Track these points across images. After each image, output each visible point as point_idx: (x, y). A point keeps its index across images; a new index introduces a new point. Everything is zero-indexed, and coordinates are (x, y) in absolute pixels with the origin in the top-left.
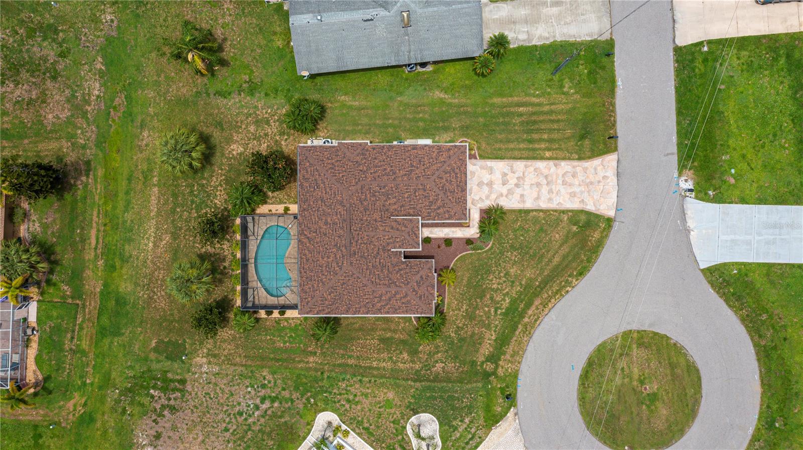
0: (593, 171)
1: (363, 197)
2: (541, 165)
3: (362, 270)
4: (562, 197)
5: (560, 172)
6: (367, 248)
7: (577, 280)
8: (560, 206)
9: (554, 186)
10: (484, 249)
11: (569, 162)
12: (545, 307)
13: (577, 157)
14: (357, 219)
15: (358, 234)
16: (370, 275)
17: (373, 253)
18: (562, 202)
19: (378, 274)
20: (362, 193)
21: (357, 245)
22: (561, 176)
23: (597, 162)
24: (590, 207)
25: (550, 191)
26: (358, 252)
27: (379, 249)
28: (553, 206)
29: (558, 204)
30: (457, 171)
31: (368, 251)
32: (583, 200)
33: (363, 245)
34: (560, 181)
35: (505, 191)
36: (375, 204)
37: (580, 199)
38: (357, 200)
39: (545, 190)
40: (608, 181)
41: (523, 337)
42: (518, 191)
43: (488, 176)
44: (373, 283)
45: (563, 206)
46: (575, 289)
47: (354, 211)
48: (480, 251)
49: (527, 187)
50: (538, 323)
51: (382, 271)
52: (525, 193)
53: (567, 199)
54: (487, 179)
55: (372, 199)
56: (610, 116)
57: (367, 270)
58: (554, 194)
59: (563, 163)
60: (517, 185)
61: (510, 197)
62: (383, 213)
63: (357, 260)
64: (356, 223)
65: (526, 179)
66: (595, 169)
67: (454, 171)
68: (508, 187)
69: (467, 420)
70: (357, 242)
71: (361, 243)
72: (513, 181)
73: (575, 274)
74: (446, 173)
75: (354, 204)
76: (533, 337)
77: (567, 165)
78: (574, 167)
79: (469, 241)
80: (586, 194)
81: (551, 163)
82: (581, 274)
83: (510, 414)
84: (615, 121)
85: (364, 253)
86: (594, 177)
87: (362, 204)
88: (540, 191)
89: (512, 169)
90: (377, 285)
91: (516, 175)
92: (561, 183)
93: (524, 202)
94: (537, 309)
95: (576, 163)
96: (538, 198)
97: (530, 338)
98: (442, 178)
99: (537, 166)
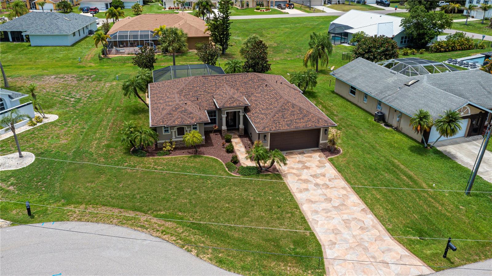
0: (384, 247)
1: (255, 81)
2: (354, 198)
3: (193, 84)
4: (326, 222)
5: (360, 216)
6: (212, 86)
7: (211, 260)
8: (313, 222)
9: (336, 213)
10: (231, 172)
11: (376, 221)
12: (162, 233)
13: (390, 227)
14: (235, 78)
15: (223, 80)
16: (188, 89)
17: (209, 90)
18: (320, 223)
19: (189, 94)
20: (258, 80)
21: (213, 79)
22: (353, 216)
23: (400, 250)
24: (329, 253)
25: (327, 211)
26: (208, 81)
27: (213, 93)
28: (310, 216)
29: (313, 219)
30: (306, 119)
31: (210, 87)
32: (335, 244)
33: (214, 83)
34: (345, 217)
35: (303, 177)
36: (252, 88)
37: (334, 240)
38: (252, 77)
39: (325, 205)
40: (384, 269)
41: (118, 219)
42: (311, 186)
43: (314, 165)
44: (181, 91)
45: (315, 226)
46: (195, 258)
47: (242, 76)
48: (227, 169)
49: (319, 191)
50: (139, 229)
51: (193, 96)
52: (311, 191)
53: (326, 227)
54: (310, 165)
55: (256, 86)
56: (477, 255)
57: (193, 87)
58: (325, 215)
59: (371, 216)
60: (317, 185)
61: (300, 182)
62: (246, 94)
63: (200, 80)
64: (232, 78)
65: (328, 190)
66: (389, 250)
68: (311, 179)
70: (216, 79)
71: (215, 82)
72: (319, 181)
73: (220, 255)
74: (299, 110)
75: (248, 76)
76: (117, 227)
77: (372, 220)
78: (374, 227)
79: (235, 161)
80: (347, 246)
81: (364, 206)
82: (220, 262)
84: (475, 261)
85: (207, 84)
86: (377, 251)
87: (249, 80)
88: (322, 202)
89: (333, 179)
90: (179, 94)
91: (328, 183)
92: (344, 218)
93: (301, 191)
94: (160, 226)
95: (381, 227)
96: (310, 201)
97: (116, 225)
98: (293, 107)
99: (350, 196)
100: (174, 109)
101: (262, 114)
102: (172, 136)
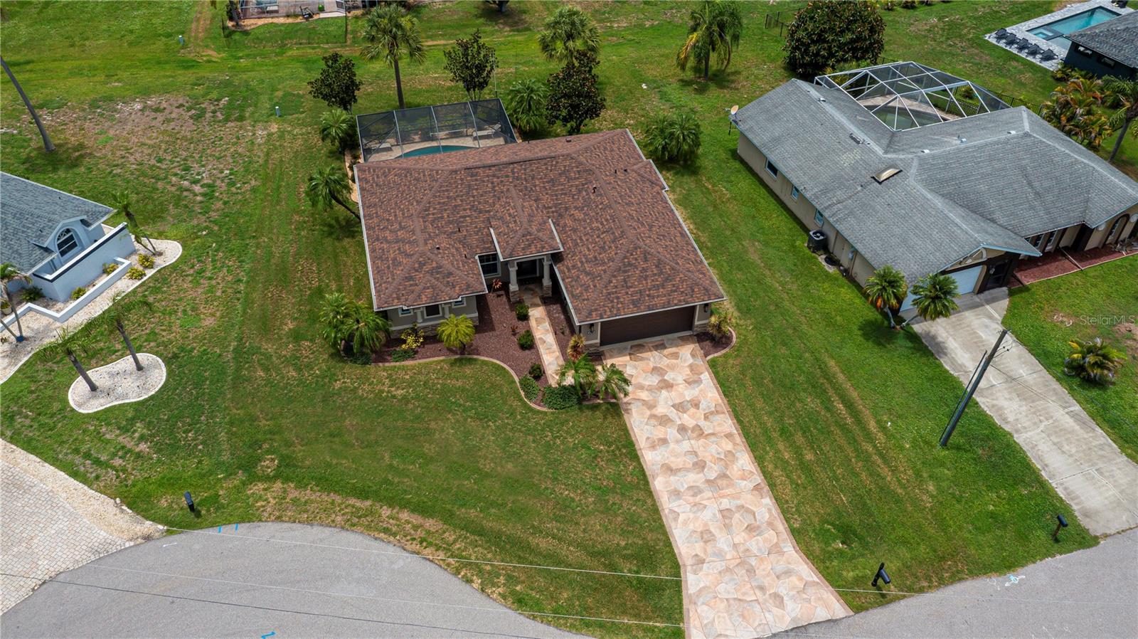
0: (780, 568)
1: (573, 174)
2: (745, 461)
3: (447, 191)
4: (692, 516)
5: (748, 499)
6: (485, 192)
7: (504, 597)
8: (671, 516)
9: (710, 494)
10: (530, 400)
11: (775, 511)
12: (421, 543)
13: (796, 525)
14: (532, 170)
15: (507, 176)
16: (439, 203)
17: (480, 203)
18: (681, 518)
19: (442, 217)
20: (579, 172)
21: (488, 176)
22: (739, 502)
23: (806, 571)
24: (692, 582)
25: (695, 490)
26: (476, 180)
27: (489, 211)
28: (667, 504)
29: (672, 511)
30: (669, 287)
31: (482, 195)
32: (703, 562)
33: (490, 185)
34: (725, 503)
35: (661, 410)
36: (565, 194)
37: (702, 555)
38: (565, 166)
39: (694, 478)
40: (775, 610)
41: (343, 515)
42: (672, 433)
43: (680, 379)
44: (425, 211)
45: (673, 525)
46: (478, 595)
47: (545, 164)
48: (522, 393)
49: (686, 445)
50: (382, 535)
51: (450, 222)
52: (672, 445)
53: (691, 527)
54: (673, 379)
55: (574, 189)
56: (928, 578)
57: (448, 198)
58: (691, 499)
59: (768, 501)
60: (682, 429)
61: (653, 422)
62: (554, 209)
63: (462, 180)
64: (525, 170)
65: (702, 441)
66: (788, 573)
67: (667, 280)
68: (673, 414)
69: (143, 447)
70: (494, 176)
71: (492, 183)
72: (688, 420)
73: (518, 588)
74: (657, 266)
75: (557, 162)
76: (344, 534)
77: (769, 510)
78: (770, 524)
79: (538, 372)
80: (720, 565)
81: (758, 478)
82: (520, 602)
83: (148, 526)
84: (921, 590)
85: (477, 189)
86: (768, 575)
87: (560, 174)
88: (688, 470)
89: (712, 413)
90: (423, 217)
91: (702, 423)
92: (723, 507)
93: (653, 447)
94: (416, 528)
95: (781, 526)
96: (669, 470)
97: (343, 528)
98: (646, 260)
99: (738, 455)
100: (417, 265)
101: (587, 274)
102: (416, 319)
